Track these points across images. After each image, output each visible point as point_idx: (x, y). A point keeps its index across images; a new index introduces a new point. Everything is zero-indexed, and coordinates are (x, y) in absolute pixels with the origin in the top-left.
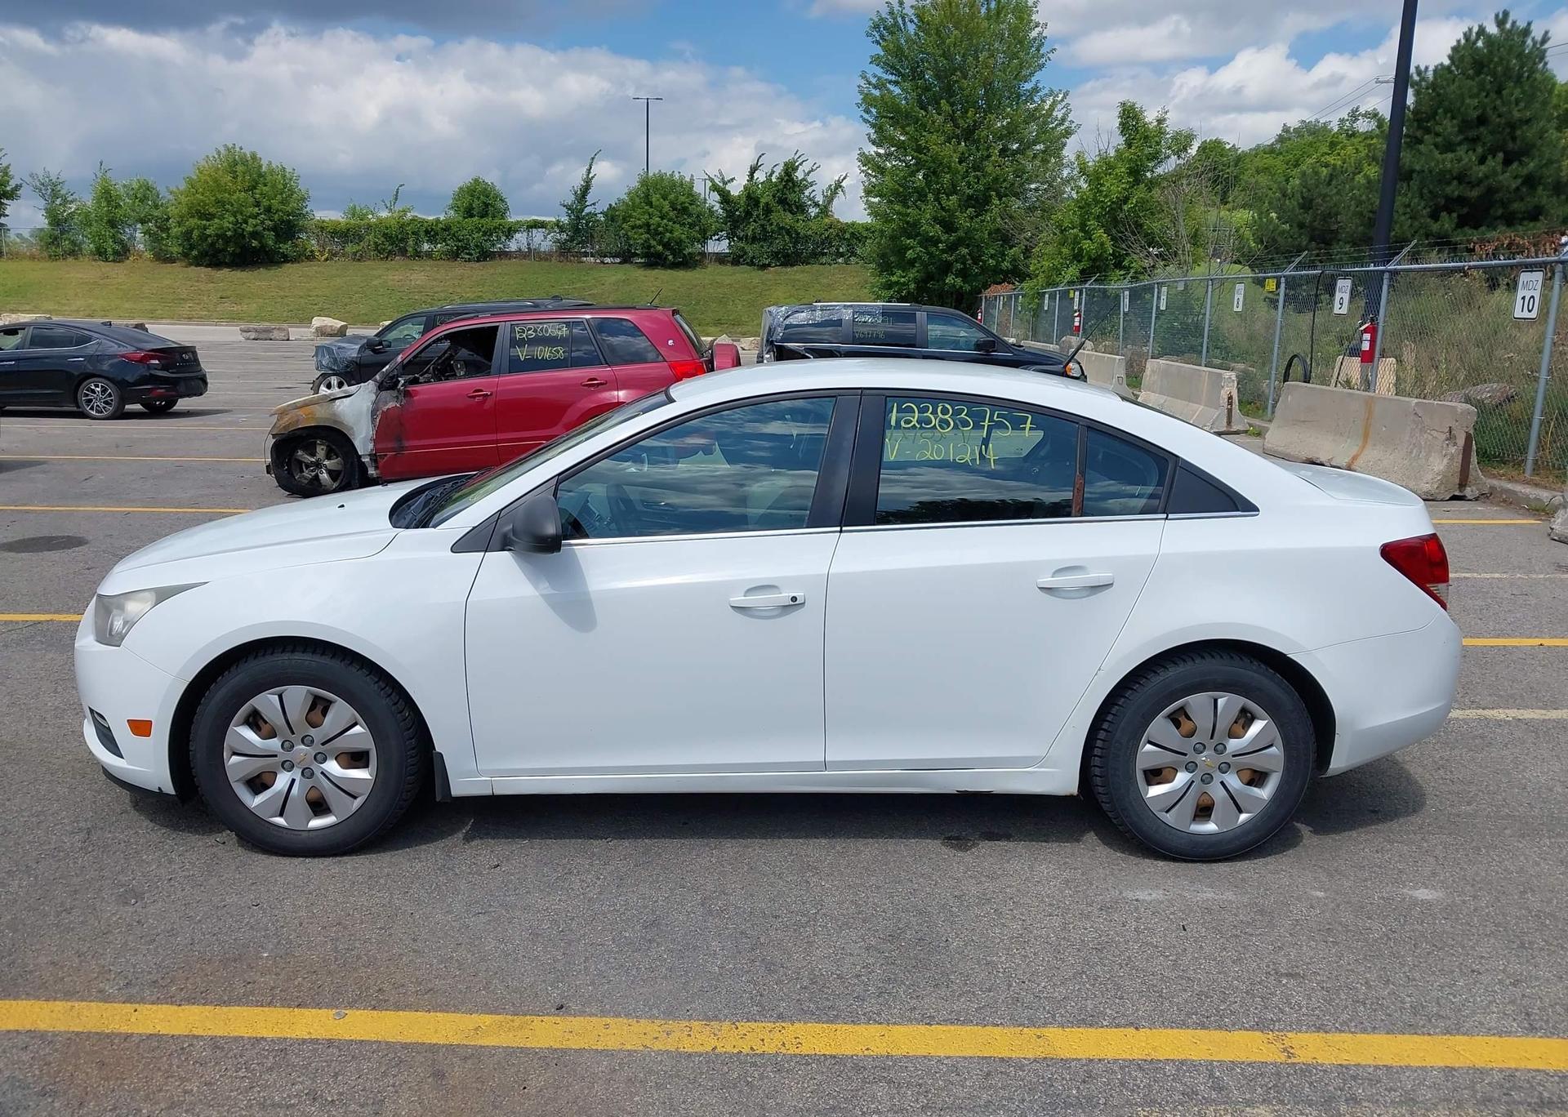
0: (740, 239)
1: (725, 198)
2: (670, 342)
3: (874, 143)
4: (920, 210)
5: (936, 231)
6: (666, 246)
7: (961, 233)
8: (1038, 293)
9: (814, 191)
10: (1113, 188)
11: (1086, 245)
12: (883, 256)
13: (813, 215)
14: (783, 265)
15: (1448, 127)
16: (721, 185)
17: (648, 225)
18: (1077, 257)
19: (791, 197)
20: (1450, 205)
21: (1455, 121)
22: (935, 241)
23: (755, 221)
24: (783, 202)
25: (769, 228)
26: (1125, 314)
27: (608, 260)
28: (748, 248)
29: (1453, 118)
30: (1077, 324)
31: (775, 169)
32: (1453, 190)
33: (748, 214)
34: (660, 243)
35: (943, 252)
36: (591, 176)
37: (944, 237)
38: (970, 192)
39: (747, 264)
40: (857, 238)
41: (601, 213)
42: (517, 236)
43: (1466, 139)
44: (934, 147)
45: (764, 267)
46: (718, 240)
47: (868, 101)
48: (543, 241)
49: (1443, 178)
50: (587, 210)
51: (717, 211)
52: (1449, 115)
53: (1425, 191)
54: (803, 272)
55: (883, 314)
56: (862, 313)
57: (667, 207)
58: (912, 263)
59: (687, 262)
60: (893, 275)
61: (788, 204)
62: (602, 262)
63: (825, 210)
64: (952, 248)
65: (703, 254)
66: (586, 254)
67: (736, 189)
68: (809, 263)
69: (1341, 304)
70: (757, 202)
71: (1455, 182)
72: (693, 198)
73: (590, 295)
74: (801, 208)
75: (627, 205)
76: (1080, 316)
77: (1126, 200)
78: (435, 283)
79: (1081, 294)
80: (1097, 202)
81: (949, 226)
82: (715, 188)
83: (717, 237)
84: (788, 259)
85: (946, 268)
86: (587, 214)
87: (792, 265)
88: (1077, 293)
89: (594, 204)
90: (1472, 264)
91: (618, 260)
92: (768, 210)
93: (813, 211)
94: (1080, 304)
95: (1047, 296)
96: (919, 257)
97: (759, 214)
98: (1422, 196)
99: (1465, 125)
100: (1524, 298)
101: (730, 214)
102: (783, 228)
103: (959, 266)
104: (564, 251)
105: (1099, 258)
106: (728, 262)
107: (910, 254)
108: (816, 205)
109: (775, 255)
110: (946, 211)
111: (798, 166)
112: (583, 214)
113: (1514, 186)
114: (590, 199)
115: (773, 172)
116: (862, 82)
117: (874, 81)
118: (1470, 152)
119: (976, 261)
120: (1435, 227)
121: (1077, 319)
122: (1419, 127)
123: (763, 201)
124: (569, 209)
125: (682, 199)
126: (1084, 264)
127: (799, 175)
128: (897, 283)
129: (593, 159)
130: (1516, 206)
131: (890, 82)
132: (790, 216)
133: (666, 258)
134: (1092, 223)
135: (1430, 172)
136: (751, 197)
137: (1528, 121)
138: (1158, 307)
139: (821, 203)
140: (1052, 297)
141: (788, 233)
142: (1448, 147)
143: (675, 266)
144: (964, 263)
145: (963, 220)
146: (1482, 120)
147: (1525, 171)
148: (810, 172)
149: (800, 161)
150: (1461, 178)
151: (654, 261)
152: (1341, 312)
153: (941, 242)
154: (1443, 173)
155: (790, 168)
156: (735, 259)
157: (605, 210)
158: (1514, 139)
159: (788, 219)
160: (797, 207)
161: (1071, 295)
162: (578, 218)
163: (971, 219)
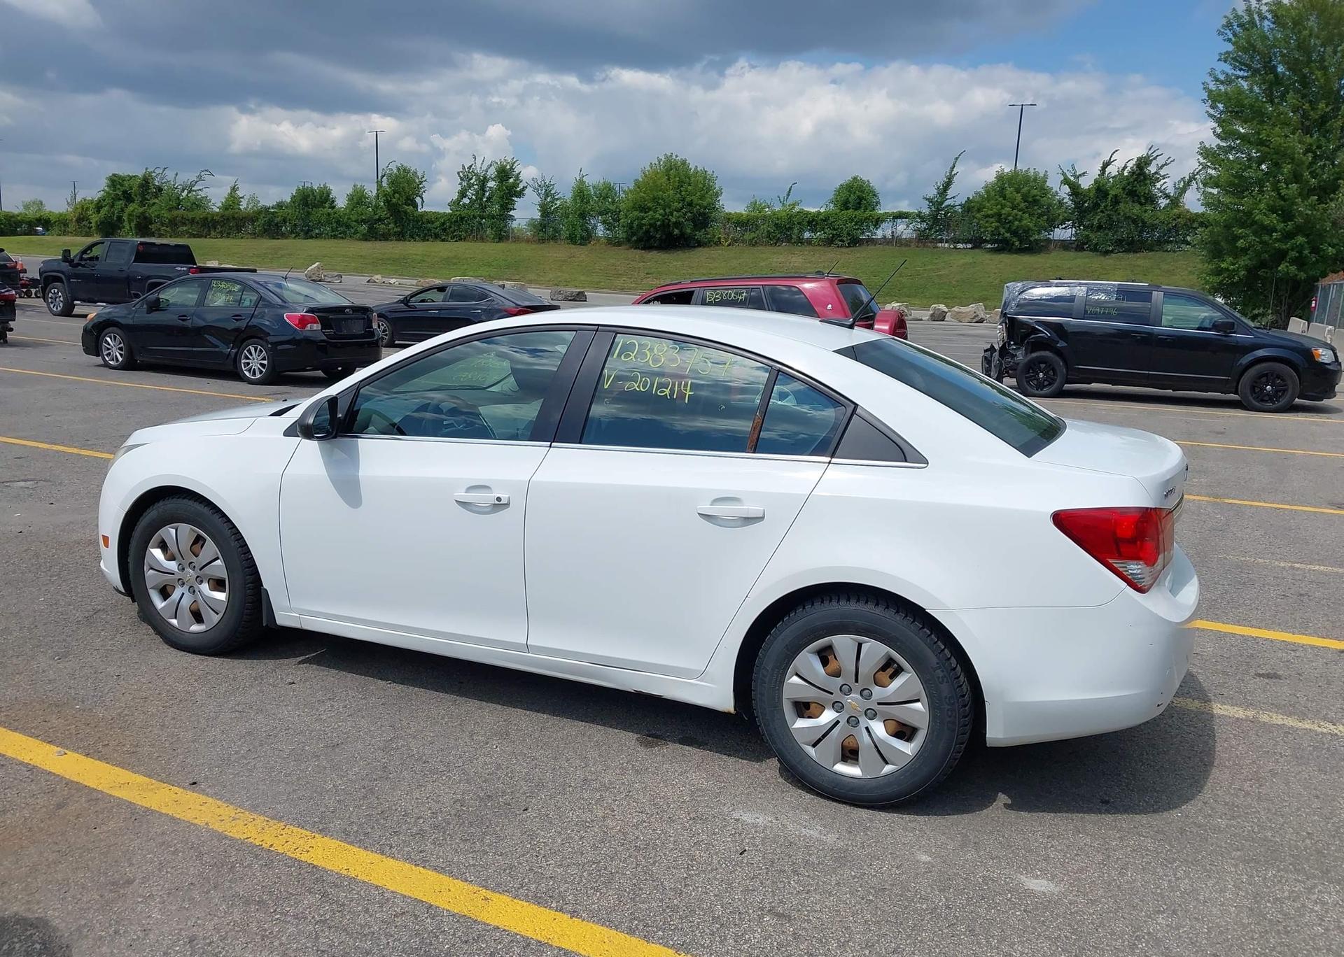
0: (1086, 228)
1: (1075, 190)
3: (1218, 136)
5: (1271, 220)
6: (1015, 233)
7: (1300, 220)
9: (1165, 183)
12: (1214, 244)
13: (1163, 205)
14: (1127, 251)
16: (1072, 178)
17: (999, 215)
19: (1141, 189)
22: (1270, 230)
23: (1102, 212)
24: (1132, 194)
25: (1115, 218)
27: (960, 246)
28: (1092, 236)
31: (1128, 165)
33: (1096, 205)
34: (1009, 230)
35: (1277, 240)
36: (953, 173)
37: (1280, 227)
39: (1091, 250)
41: (959, 205)
42: (883, 225)
44: (1277, 138)
45: (1107, 253)
46: (1064, 228)
47: (1214, 98)
48: (904, 230)
50: (946, 203)
51: (1066, 203)
54: (1145, 258)
55: (1118, 293)
57: (1019, 197)
58: (1243, 251)
59: (1032, 248)
60: (1223, 261)
61: (1138, 196)
62: (955, 248)
63: (1175, 201)
65: (1049, 241)
66: (941, 241)
67: (1086, 183)
68: (1153, 251)
70: (1106, 194)
72: (1045, 191)
73: (937, 275)
74: (1151, 200)
75: (983, 197)
78: (809, 265)
81: (1287, 216)
82: (1066, 181)
83: (1064, 226)
84: (1132, 246)
85: (1281, 256)
86: (947, 206)
87: (1136, 252)
89: (953, 197)
91: (969, 246)
92: (1116, 201)
93: (1163, 202)
96: (1251, 246)
97: (1107, 205)
101: (1078, 206)
102: (1129, 217)
103: (1294, 254)
104: (922, 238)
106: (1072, 248)
107: (1242, 242)
108: (1167, 196)
109: (1119, 243)
110: (1285, 200)
111: (1151, 160)
112: (943, 206)
114: (950, 193)
115: (1125, 167)
116: (1209, 80)
117: (1222, 77)
119: (1315, 250)
123: (1112, 193)
124: (930, 202)
125: (1034, 192)
127: (1152, 169)
128: (1227, 269)
129: (957, 159)
131: (1243, 78)
132: (1137, 206)
133: (1013, 244)
136: (1100, 189)
139: (1172, 195)
141: (1134, 221)
143: (1021, 251)
144: (1300, 252)
145: (1302, 207)
148: (1163, 166)
149: (1155, 155)
151: (1002, 247)
153: (1276, 231)
155: (1143, 163)
156: (1079, 246)
157: (963, 202)
159: (1136, 210)
160: (1146, 199)
162: (938, 210)
163: (1313, 207)
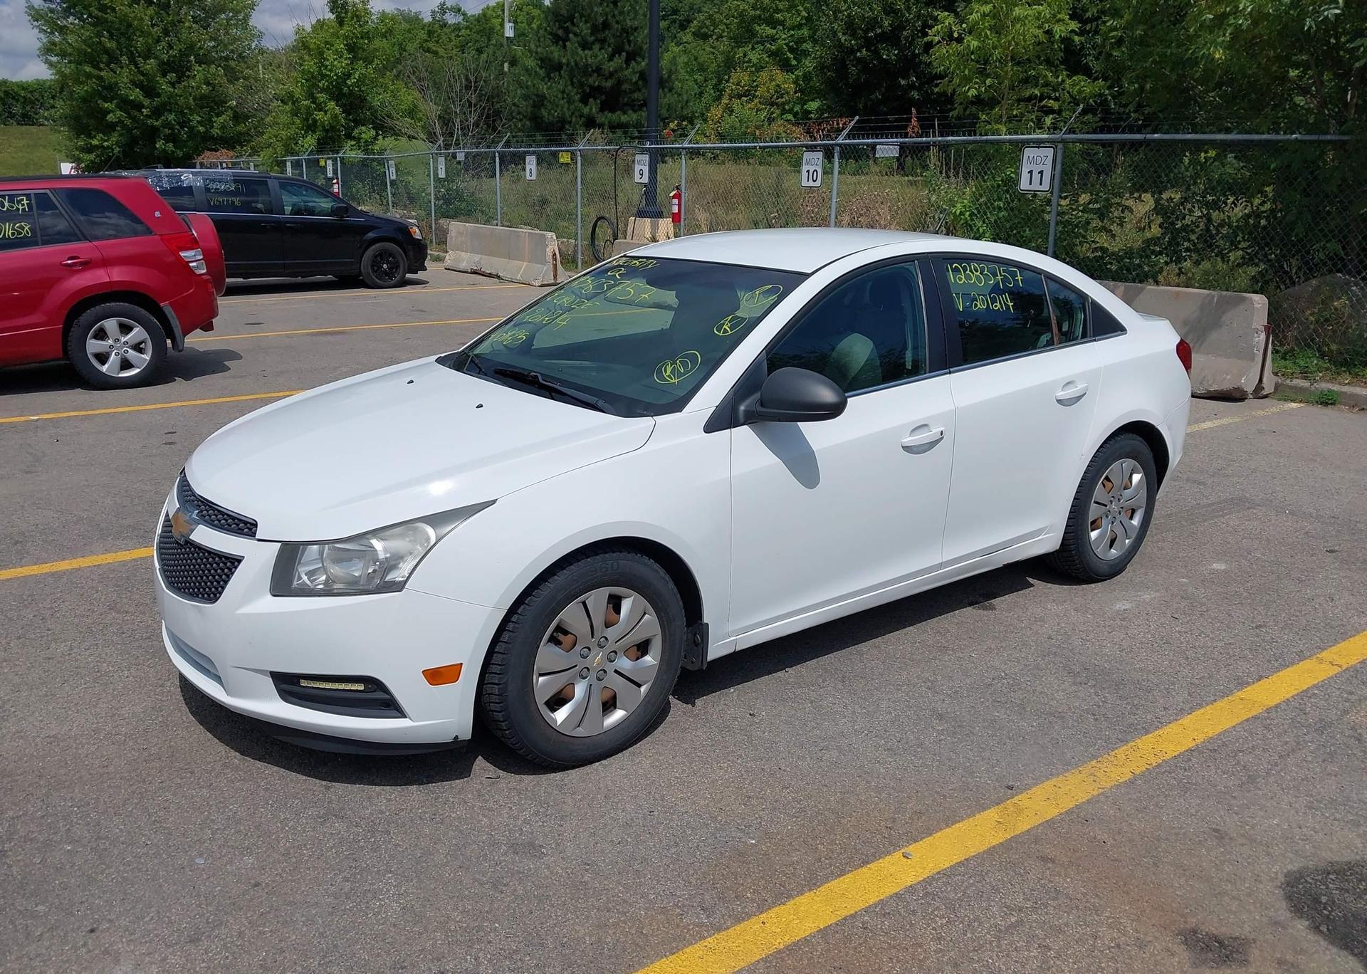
2: (158, 214)
4: (115, 73)
5: (135, 94)
7: (164, 98)
8: (277, 161)
10: (337, 63)
11: (319, 116)
12: (77, 118)
15: (585, 29)
18: (311, 127)
20: (595, 91)
21: (588, 25)
22: (139, 107)
26: (392, 182)
29: (586, 22)
32: (594, 80)
35: (148, 117)
37: (146, 102)
38: (165, 57)
40: (13, 98)
43: (597, 40)
49: (586, 70)
52: (583, 19)
53: (575, 80)
56: (214, 181)
58: (111, 127)
60: (92, 138)
64: (157, 112)
69: (642, 175)
71: (595, 75)
76: (338, 183)
77: (349, 76)
79: (335, 164)
80: (324, 76)
81: (150, 91)
85: (153, 133)
88: (330, 162)
90: (761, 144)
94: (335, 171)
95: (289, 164)
96: (120, 122)
98: (572, 84)
99: (595, 30)
100: (808, 171)
103: (167, 131)
105: (332, 128)
107: (110, 117)
110: (143, 75)
113: (634, 80)
118: (603, 51)
119: (182, 125)
120: (586, 110)
121: (336, 186)
122: (560, 27)
126: (318, 134)
128: (97, 147)
130: (636, 95)
134: (322, 97)
135: (576, 64)
137: (636, 29)
138: (436, 174)
140: (297, 165)
142: (585, 46)
144: (173, 129)
145: (163, 84)
146: (606, 25)
147: (638, 68)
150: (598, 70)
152: (641, 181)
153: (143, 107)
154: (587, 66)
158: (629, 42)
161: (322, 163)
163: (173, 85)
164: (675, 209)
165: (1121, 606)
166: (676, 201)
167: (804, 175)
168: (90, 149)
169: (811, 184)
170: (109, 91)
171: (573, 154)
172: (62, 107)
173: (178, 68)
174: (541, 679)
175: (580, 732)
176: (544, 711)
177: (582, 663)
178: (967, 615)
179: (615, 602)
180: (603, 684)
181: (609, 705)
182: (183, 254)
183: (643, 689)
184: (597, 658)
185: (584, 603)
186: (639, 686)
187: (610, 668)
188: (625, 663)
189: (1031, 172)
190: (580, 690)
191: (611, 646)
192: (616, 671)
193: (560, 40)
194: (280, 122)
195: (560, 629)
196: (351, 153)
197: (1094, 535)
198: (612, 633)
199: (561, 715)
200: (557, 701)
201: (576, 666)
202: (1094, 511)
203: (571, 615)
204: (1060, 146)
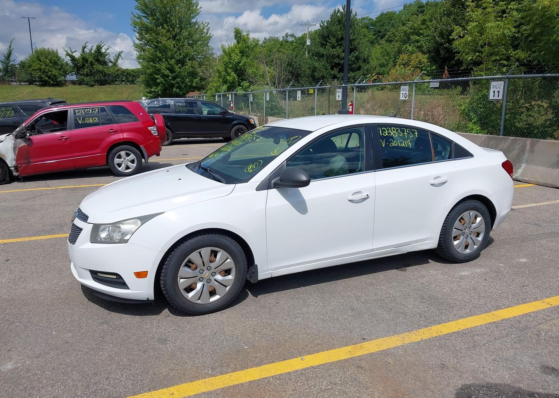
0: (81, 75)
1: (73, 58)
2: (141, 114)
3: (138, 39)
4: (161, 65)
5: (167, 72)
6: (49, 77)
7: (177, 73)
8: (213, 95)
9: (109, 56)
10: (236, 58)
11: (228, 78)
12: (147, 81)
13: (110, 66)
14: (100, 85)
15: (333, 40)
16: (71, 53)
17: (40, 69)
18: (225, 82)
19: (101, 59)
20: (337, 65)
21: (335, 39)
22: (168, 76)
23: (86, 68)
24: (98, 61)
25: (93, 71)
26: (251, 102)
27: (22, 83)
28: (85, 79)
29: (334, 38)
30: (232, 106)
31: (92, 48)
32: (337, 61)
33: (84, 65)
34: (46, 76)
35: (171, 80)
36: (11, 49)
37: (170, 75)
38: (178, 58)
39: (85, 85)
40: (129, 75)
41: (18, 64)
43: (338, 45)
44: (164, 42)
45: (92, 86)
46: (71, 75)
47: (135, 24)
49: (333, 57)
50: (11, 63)
51: (70, 64)
52: (333, 37)
53: (329, 61)
54: (109, 87)
55: (185, 102)
56: (178, 102)
57: (48, 61)
58: (158, 84)
59: (59, 84)
61: (100, 61)
62: (20, 84)
63: (115, 64)
64: (174, 78)
65: (66, 81)
66: (12, 81)
67: (77, 55)
68: (111, 84)
69: (339, 97)
70: (87, 61)
71: (337, 58)
72: (59, 58)
73: (17, 98)
74: (105, 63)
75: (29, 61)
76: (233, 103)
77: (240, 62)
79: (232, 96)
80: (231, 63)
81: (172, 71)
82: (68, 54)
83: (71, 74)
84: (102, 83)
85: (172, 86)
86: (12, 65)
87: (104, 85)
88: (230, 95)
89: (14, 60)
90: (384, 83)
91: (27, 83)
92: (92, 64)
93: (110, 64)
94: (232, 99)
95: (217, 96)
96: (162, 82)
97: (88, 65)
98: (328, 62)
99: (338, 40)
100: (403, 94)
101: (76, 65)
102: (99, 71)
103: (177, 85)
105: (233, 82)
106: (77, 84)
107: (158, 81)
108: (111, 62)
109: (97, 81)
110: (170, 65)
111: (102, 47)
112: (9, 64)
113: (353, 60)
114: (12, 58)
115: (92, 49)
116: (132, 16)
117: (137, 16)
118: (340, 49)
119: (183, 83)
120: (332, 72)
121: (232, 104)
122: (324, 40)
123: (90, 60)
124: (2, 63)
125: (54, 58)
126: (228, 85)
127: (103, 50)
128: (153, 91)
129: (11, 42)
130: (353, 66)
131: (143, 16)
132: (101, 66)
133: (49, 82)
134: (229, 70)
135: (329, 54)
136: (84, 59)
137: (354, 39)
138: (266, 99)
139: (113, 61)
140: (219, 96)
141: (101, 73)
142: (333, 47)
143: (53, 85)
144: (179, 84)
145: (177, 68)
146: (342, 39)
147: (355, 55)
148: (107, 49)
149: (102, 45)
150: (338, 57)
151: (44, 84)
152: (339, 99)
153: (169, 76)
154: (333, 55)
155: (99, 48)
156: (80, 83)
157: (19, 63)
158: (351, 45)
159: (100, 67)
160: (104, 63)
161: (228, 96)
162: (7, 66)
163: (180, 68)
164: (351, 110)
165: (463, 273)
166: (351, 107)
167: (401, 95)
168: (150, 92)
169: (404, 99)
170: (158, 71)
171: (314, 89)
172: (142, 78)
173: (182, 62)
174: (182, 280)
175: (199, 302)
176: (184, 293)
177: (200, 276)
178: (392, 273)
179: (214, 254)
180: (210, 284)
181: (212, 293)
182: (149, 128)
183: (228, 288)
184: (206, 274)
185: (200, 253)
186: (226, 287)
187: (212, 279)
188: (219, 277)
189: (494, 92)
190: (199, 285)
191: (213, 270)
192: (215, 280)
193: (323, 45)
194: (214, 82)
195: (190, 261)
196: (240, 91)
197: (456, 243)
198: (213, 265)
199: (191, 295)
200: (189, 289)
201: (197, 276)
202: (454, 232)
203: (194, 256)
204: (507, 80)
